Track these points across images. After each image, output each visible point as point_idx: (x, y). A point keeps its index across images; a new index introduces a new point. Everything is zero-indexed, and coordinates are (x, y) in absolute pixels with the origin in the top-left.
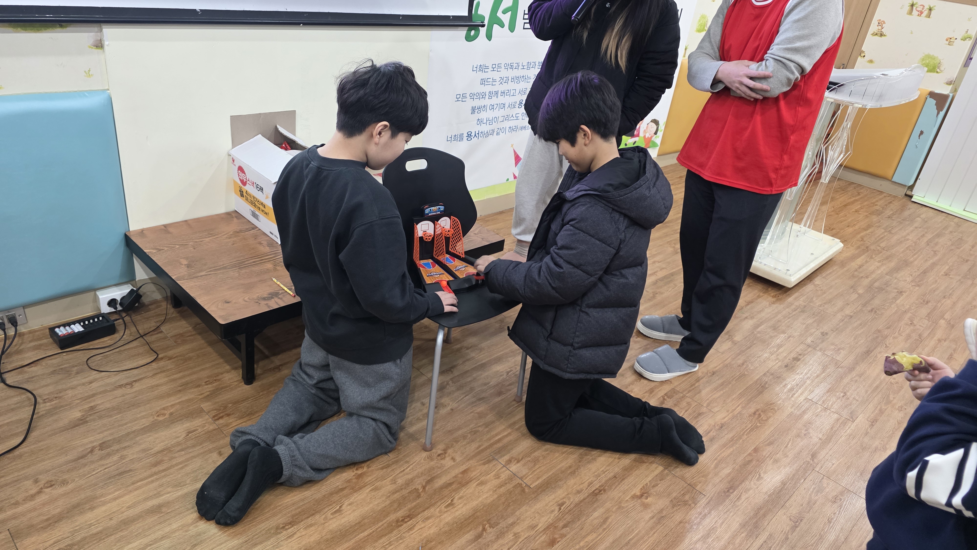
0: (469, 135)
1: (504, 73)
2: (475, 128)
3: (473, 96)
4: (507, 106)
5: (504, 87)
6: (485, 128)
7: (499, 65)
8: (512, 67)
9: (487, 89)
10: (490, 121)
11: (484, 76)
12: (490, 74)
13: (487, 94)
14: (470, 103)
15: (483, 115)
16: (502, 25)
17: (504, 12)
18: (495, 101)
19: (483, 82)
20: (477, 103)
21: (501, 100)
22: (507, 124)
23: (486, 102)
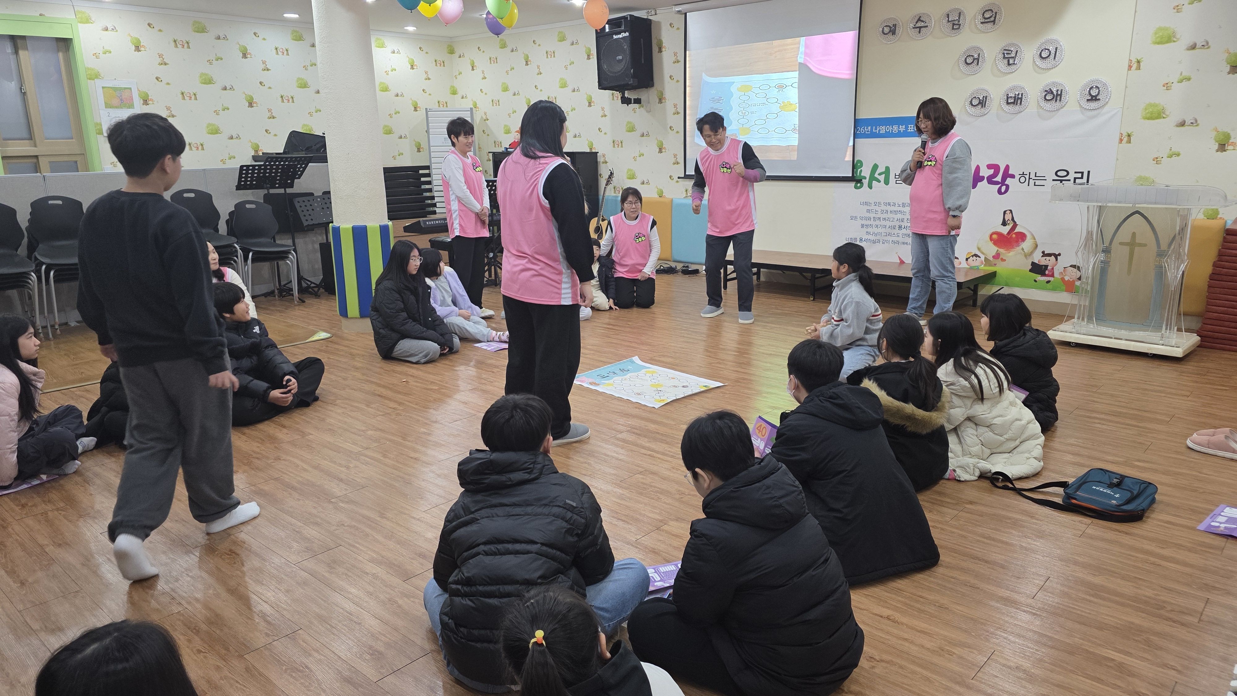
1: (883, 207)
2: (865, 236)
3: (861, 218)
4: (887, 227)
5: (885, 216)
7: (880, 203)
8: (889, 204)
9: (872, 215)
10: (876, 235)
11: (869, 208)
12: (873, 207)
13: (872, 218)
14: (860, 222)
15: (869, 230)
16: (879, 181)
17: (880, 174)
18: (878, 222)
19: (868, 211)
20: (865, 222)
21: (883, 223)
22: (891, 239)
23: (872, 222)
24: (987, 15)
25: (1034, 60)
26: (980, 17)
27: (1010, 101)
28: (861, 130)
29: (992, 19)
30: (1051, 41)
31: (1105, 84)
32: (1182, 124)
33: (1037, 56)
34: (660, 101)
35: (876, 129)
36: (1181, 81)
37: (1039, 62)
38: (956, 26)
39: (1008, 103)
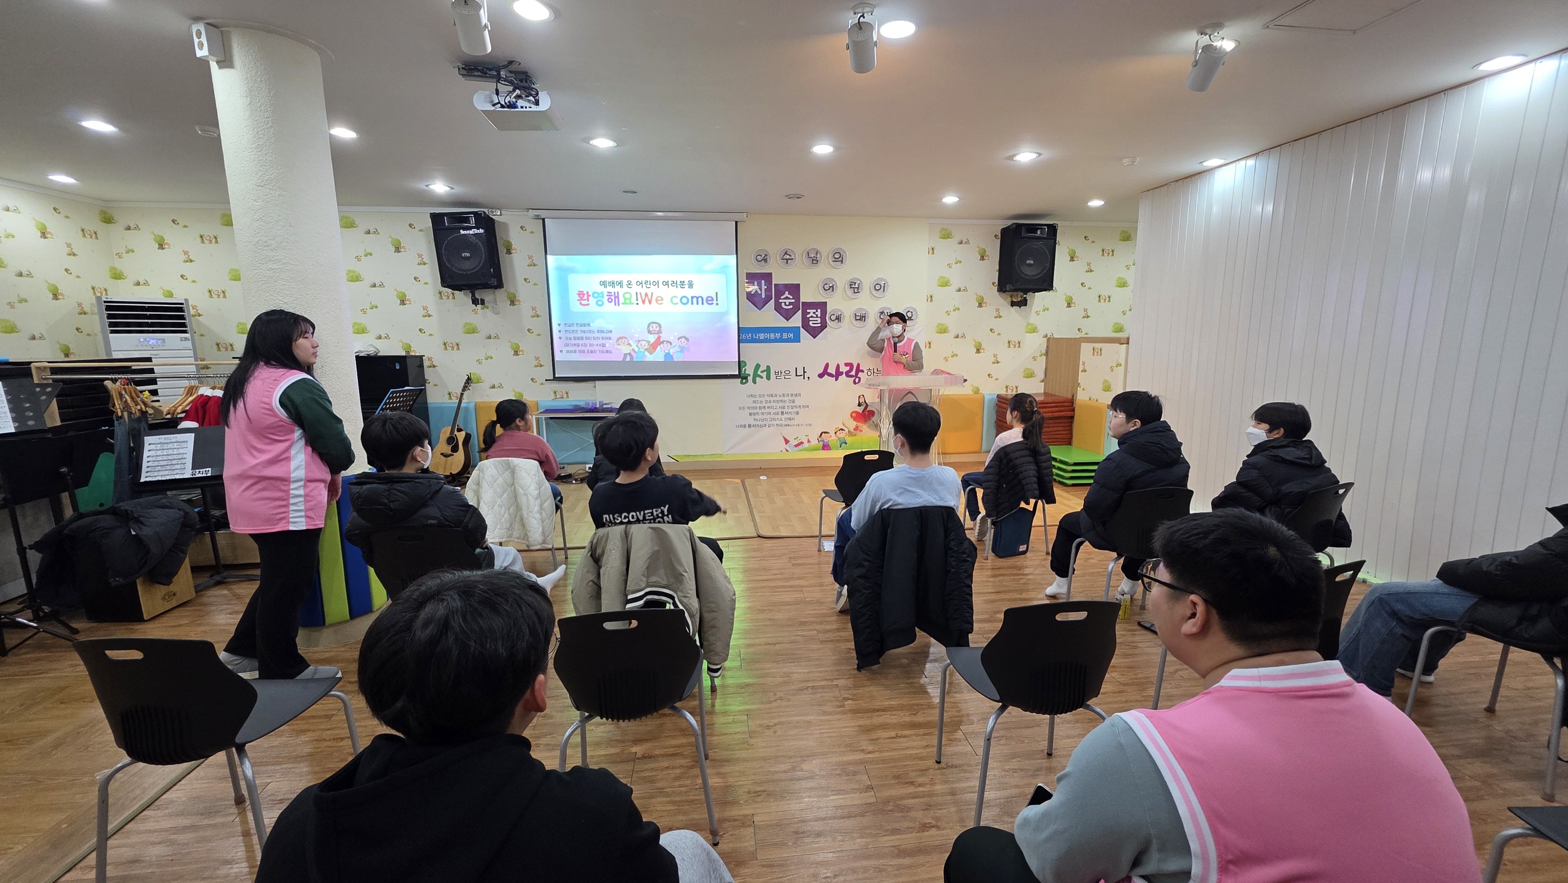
0: (750, 426)
1: (768, 399)
2: (752, 423)
3: (749, 408)
4: (772, 413)
5: (769, 405)
6: (760, 423)
7: (764, 395)
8: (772, 396)
9: (758, 405)
10: (763, 420)
11: (754, 399)
12: (758, 399)
13: (758, 407)
14: (748, 411)
15: (756, 417)
16: (762, 378)
17: (762, 372)
18: (763, 411)
19: (754, 402)
20: (752, 411)
21: (767, 410)
22: (775, 423)
23: (758, 411)
24: (837, 256)
25: (870, 291)
26: (830, 256)
27: (858, 318)
28: (743, 336)
29: (840, 259)
30: (882, 279)
31: (915, 310)
32: (957, 337)
33: (872, 288)
34: (513, 303)
35: (756, 336)
36: (954, 310)
37: (874, 292)
38: (815, 261)
39: (856, 320)
